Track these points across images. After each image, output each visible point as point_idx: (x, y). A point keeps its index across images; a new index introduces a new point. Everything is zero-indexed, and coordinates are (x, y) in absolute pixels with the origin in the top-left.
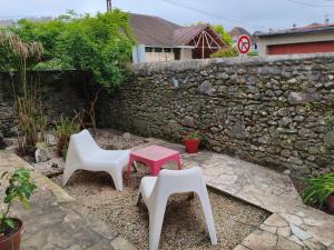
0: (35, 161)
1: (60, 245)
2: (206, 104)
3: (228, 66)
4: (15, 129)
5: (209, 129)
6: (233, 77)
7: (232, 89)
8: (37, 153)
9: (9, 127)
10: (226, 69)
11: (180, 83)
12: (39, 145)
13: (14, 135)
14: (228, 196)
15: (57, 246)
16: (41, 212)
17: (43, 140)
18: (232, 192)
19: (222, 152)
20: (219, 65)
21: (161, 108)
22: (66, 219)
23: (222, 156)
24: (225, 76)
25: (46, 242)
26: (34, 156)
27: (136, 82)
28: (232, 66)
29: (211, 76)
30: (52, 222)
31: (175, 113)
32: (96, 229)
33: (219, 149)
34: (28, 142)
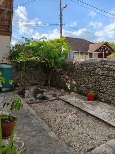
0: (24, 97)
1: (29, 130)
2: (98, 79)
3: (109, 62)
4: (19, 84)
5: (99, 91)
6: (111, 67)
7: (110, 73)
8: (26, 94)
9: (17, 83)
10: (108, 63)
11: (87, 69)
12: (27, 91)
13: (18, 86)
14: (104, 122)
15: (27, 130)
16: (23, 117)
17: (28, 89)
18: (106, 120)
19: (105, 102)
20: (105, 61)
21: (78, 79)
22: (32, 121)
23: (105, 104)
24: (107, 66)
25: (23, 129)
26: (24, 95)
27: (68, 67)
28: (111, 62)
29: (101, 66)
30: (27, 121)
31: (84, 82)
32: (43, 127)
33: (103, 100)
34: (23, 90)
